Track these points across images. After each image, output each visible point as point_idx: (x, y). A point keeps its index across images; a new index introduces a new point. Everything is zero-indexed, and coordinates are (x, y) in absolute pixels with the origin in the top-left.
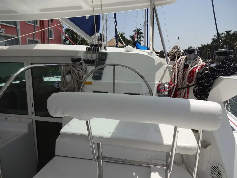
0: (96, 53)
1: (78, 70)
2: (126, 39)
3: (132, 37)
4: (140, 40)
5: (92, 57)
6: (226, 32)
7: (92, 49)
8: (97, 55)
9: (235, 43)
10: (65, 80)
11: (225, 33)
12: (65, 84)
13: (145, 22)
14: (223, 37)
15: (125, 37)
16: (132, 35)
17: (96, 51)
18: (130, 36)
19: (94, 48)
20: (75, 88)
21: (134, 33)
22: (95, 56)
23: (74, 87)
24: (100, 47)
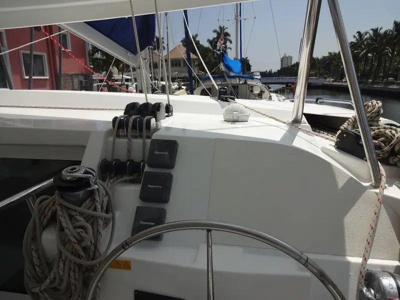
0: (141, 136)
1: (77, 224)
2: (202, 46)
3: (210, 42)
4: (226, 47)
5: (129, 151)
6: (372, 30)
7: (130, 124)
8: (144, 143)
9: (388, 49)
10: (37, 251)
11: (371, 32)
12: (37, 268)
13: (236, 16)
14: (366, 39)
15: (198, 41)
16: (211, 39)
17: (141, 130)
18: (209, 41)
19: (135, 121)
20: (73, 287)
21: (215, 35)
22: (138, 147)
23: (69, 283)
24: (155, 117)
